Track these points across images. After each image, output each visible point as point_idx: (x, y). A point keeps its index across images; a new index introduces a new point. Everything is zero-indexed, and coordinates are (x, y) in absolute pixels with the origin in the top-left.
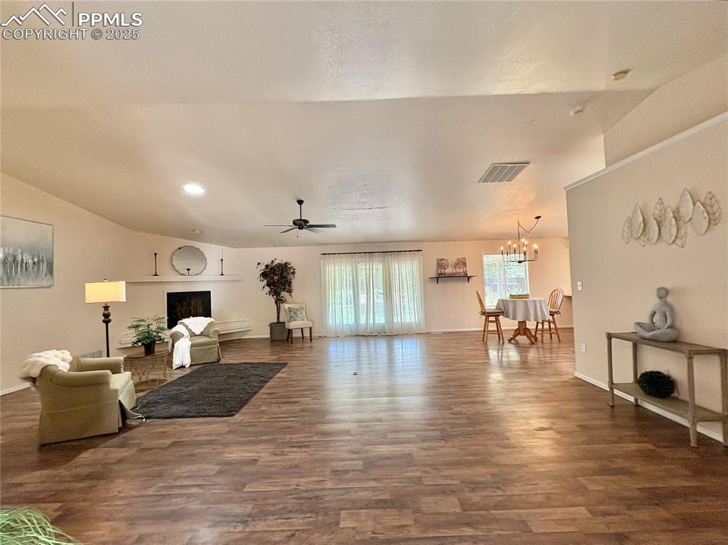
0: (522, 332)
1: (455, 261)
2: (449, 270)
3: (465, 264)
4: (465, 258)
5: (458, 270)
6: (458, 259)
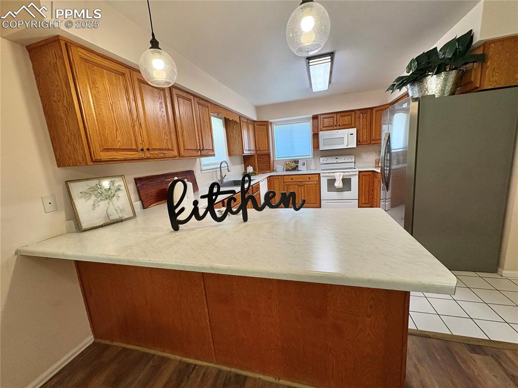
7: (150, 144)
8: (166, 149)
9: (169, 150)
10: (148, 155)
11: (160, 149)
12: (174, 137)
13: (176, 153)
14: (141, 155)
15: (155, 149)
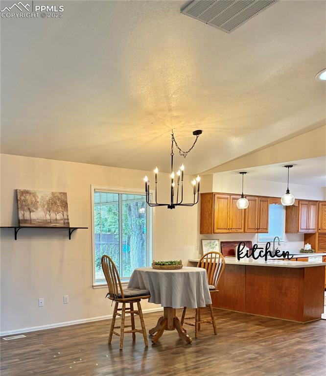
0: (170, 324)
1: (48, 197)
2: (39, 215)
3: (65, 205)
4: (65, 194)
5: (53, 216)
6: (53, 193)
7: (232, 226)
8: (238, 229)
9: (240, 229)
10: (231, 231)
11: (236, 229)
12: (243, 222)
13: (242, 230)
14: (228, 231)
15: (234, 229)
